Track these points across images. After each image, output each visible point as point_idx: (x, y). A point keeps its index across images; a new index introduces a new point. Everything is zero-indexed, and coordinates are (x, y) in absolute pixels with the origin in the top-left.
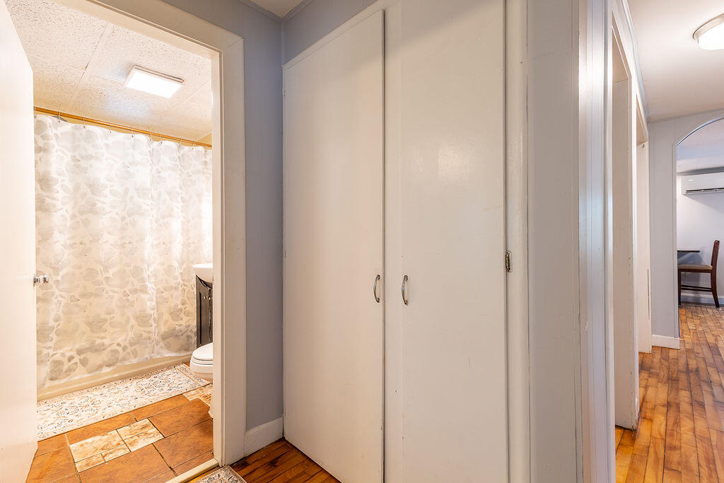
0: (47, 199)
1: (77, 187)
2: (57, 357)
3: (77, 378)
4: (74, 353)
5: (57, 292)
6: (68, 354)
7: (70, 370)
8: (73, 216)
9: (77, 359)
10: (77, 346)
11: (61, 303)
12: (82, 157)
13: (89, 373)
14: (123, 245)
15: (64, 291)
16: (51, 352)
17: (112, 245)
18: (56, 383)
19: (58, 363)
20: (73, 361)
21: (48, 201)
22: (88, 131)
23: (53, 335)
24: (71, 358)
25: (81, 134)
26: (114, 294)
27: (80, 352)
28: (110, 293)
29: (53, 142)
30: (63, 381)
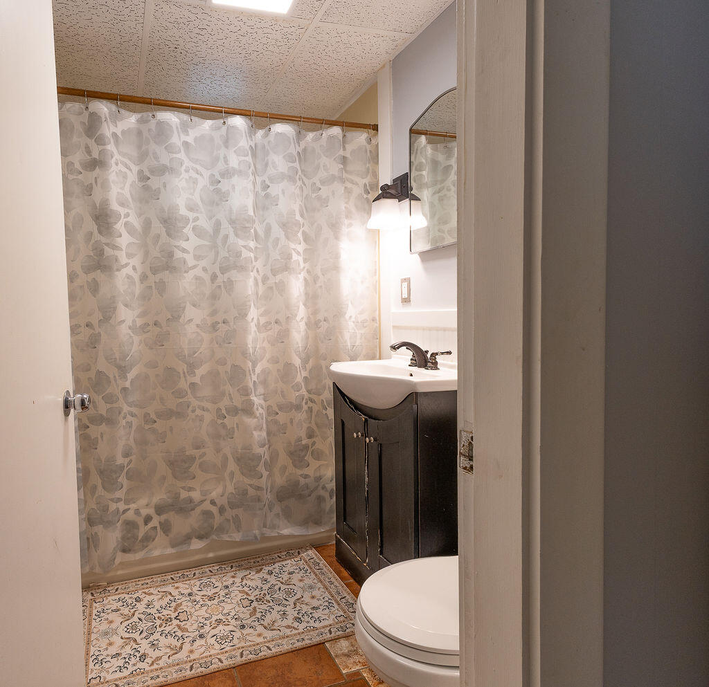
0: (106, 248)
1: (147, 225)
2: (130, 515)
3: (156, 553)
4: (151, 511)
5: (126, 408)
6: (144, 512)
7: (148, 539)
8: (144, 278)
9: (155, 522)
10: (156, 500)
11: (131, 427)
12: (152, 171)
13: (173, 547)
14: (214, 326)
15: (136, 406)
16: (122, 506)
17: (198, 326)
18: (130, 557)
19: (130, 526)
20: (151, 525)
21: (108, 251)
22: (160, 123)
23: (123, 479)
24: (148, 519)
25: (149, 130)
26: (205, 413)
27: (160, 510)
28: (198, 412)
29: (111, 147)
30: (139, 556)
